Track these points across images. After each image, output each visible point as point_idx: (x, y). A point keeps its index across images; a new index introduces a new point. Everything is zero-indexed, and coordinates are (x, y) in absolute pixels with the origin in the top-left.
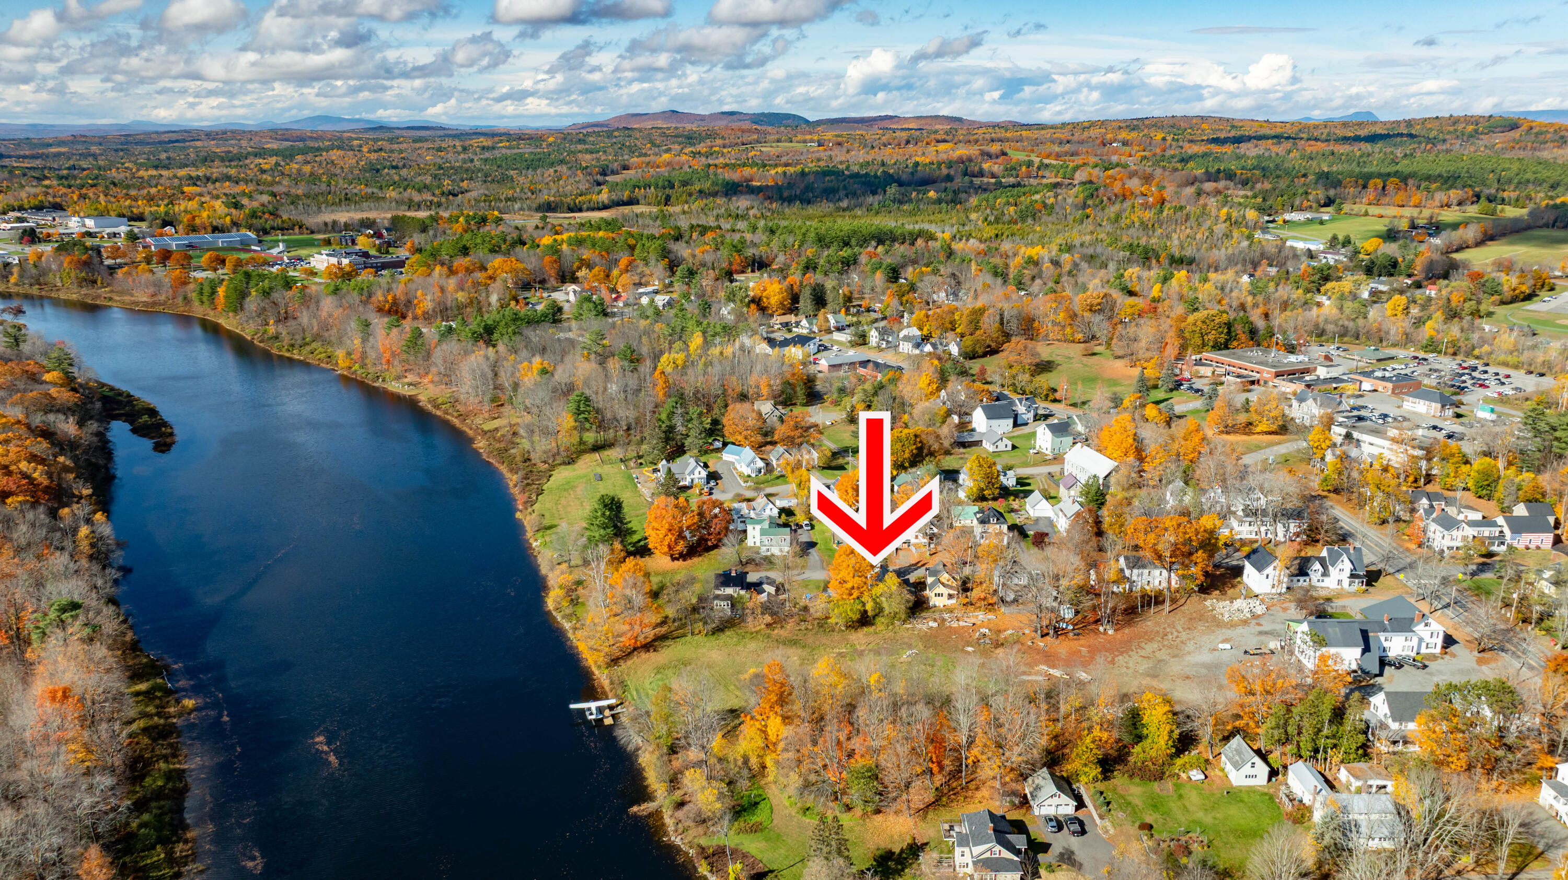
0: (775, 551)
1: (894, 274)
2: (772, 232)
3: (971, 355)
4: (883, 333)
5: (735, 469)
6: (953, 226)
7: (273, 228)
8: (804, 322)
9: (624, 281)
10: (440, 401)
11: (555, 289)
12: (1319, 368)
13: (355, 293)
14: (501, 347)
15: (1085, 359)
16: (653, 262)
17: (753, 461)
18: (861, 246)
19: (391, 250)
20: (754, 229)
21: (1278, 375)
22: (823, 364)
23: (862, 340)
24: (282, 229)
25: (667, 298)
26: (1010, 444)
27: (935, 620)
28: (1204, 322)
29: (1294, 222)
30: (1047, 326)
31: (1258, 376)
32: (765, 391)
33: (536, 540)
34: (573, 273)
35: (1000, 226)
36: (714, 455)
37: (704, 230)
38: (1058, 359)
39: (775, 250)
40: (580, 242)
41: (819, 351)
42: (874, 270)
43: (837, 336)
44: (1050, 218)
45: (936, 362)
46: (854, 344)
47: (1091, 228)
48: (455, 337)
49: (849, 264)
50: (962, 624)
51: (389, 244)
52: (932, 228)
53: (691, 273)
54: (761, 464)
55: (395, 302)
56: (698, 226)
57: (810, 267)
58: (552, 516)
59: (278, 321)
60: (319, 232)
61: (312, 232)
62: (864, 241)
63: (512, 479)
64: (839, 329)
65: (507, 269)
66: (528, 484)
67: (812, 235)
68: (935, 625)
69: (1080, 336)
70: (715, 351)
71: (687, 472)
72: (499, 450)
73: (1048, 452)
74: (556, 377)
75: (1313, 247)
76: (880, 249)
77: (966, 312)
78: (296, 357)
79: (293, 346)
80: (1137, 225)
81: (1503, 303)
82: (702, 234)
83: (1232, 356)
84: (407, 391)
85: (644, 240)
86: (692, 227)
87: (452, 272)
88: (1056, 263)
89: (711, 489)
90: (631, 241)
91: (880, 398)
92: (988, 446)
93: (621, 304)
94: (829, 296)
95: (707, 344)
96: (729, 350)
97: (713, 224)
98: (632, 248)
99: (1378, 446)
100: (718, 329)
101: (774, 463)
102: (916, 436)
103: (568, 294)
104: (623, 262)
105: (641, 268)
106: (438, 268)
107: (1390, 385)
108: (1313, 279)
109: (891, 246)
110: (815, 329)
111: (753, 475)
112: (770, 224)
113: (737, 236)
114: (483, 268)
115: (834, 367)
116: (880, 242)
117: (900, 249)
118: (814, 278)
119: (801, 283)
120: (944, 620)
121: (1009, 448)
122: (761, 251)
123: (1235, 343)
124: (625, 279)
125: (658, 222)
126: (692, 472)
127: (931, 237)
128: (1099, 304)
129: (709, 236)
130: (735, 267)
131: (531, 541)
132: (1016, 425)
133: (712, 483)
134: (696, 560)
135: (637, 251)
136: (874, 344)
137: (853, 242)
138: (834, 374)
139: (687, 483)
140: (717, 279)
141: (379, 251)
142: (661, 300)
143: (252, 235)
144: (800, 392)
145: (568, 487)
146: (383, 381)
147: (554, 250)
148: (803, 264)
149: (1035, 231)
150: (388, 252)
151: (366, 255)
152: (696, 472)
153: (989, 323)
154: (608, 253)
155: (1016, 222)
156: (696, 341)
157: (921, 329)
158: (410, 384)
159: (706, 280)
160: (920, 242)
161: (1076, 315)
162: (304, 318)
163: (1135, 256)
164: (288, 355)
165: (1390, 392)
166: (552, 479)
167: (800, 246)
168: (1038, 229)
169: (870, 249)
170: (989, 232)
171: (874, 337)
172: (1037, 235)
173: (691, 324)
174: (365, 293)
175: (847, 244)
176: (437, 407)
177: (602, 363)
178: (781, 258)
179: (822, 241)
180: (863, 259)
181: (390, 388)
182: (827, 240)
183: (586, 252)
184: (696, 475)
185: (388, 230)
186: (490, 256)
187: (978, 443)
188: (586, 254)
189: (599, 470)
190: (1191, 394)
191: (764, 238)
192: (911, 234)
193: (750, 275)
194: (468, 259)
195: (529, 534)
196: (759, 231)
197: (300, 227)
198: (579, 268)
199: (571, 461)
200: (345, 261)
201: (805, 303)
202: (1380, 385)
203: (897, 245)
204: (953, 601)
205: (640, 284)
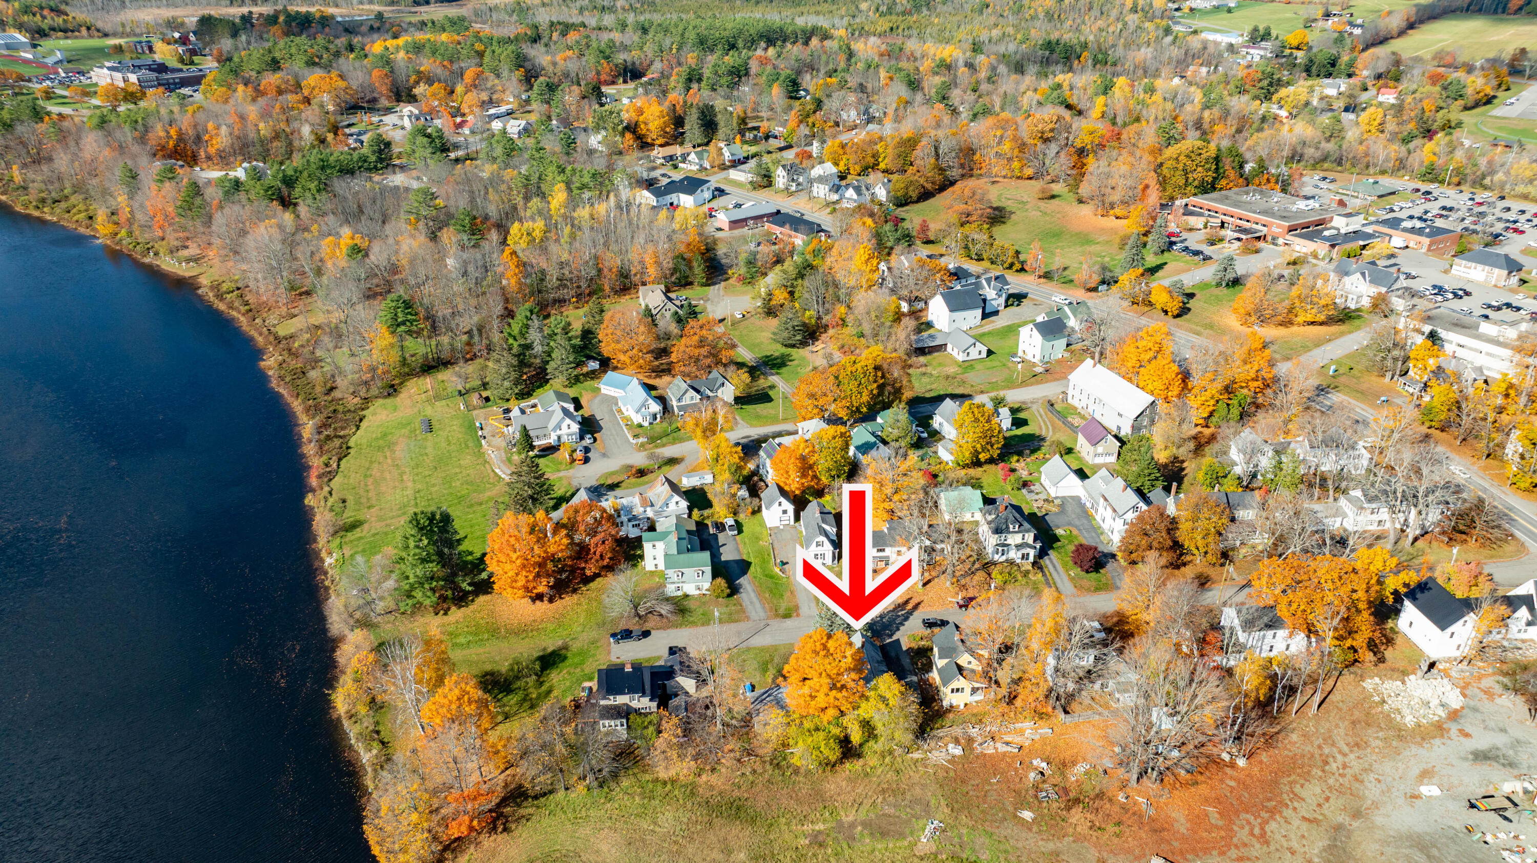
0: (690, 589)
1: (793, 89)
2: (645, 31)
3: (902, 202)
4: (792, 170)
5: (620, 411)
6: (842, 17)
7: (53, 29)
8: (692, 157)
9: (468, 100)
10: (225, 287)
11: (388, 111)
12: (1336, 218)
13: (127, 128)
14: (302, 209)
15: (1042, 204)
16: (505, 74)
17: (644, 405)
18: (749, 49)
19: (196, 59)
20: (624, 26)
21: (1291, 229)
22: (722, 219)
23: (766, 180)
24: (65, 31)
25: (523, 123)
26: (984, 350)
27: (957, 741)
28: (1187, 156)
29: (1200, 10)
30: (988, 158)
31: (1265, 230)
32: (652, 271)
33: (330, 553)
34: (410, 89)
35: (894, 18)
36: (589, 383)
37: (566, 28)
38: (1009, 205)
39: (650, 55)
40: (418, 48)
41: (714, 197)
42: (770, 83)
43: (734, 174)
44: (945, 8)
45: (869, 221)
46: (755, 186)
47: (992, 20)
48: (242, 196)
49: (739, 74)
50: (1002, 748)
51: (193, 52)
52: (823, 22)
53: (552, 88)
54: (655, 407)
55: (181, 138)
56: (559, 23)
57: (693, 78)
58: (358, 503)
59: (24, 166)
60: (115, 35)
61: (106, 35)
62: (752, 43)
63: (308, 427)
64: (736, 163)
65: (326, 88)
66: (328, 438)
67: (691, 35)
68: (958, 751)
69: (1029, 172)
70: (583, 213)
71: (551, 425)
72: (293, 372)
73: (1036, 360)
74: (372, 257)
75: (1233, 41)
76: (771, 51)
77: (892, 143)
78: (48, 217)
79: (43, 201)
80: (1041, 15)
81: (1466, 108)
82: (564, 34)
83: (1223, 200)
84: (184, 270)
85: (495, 46)
86: (552, 24)
87: (259, 93)
88: (970, 66)
89: (587, 450)
90: (479, 47)
91: (806, 283)
92: (955, 352)
93: (466, 131)
94: (720, 119)
95: (573, 202)
96: (601, 208)
97: (577, 19)
98: (481, 54)
99: (1471, 349)
100: (586, 179)
101: (674, 403)
102: (877, 368)
103: (401, 117)
104: (469, 75)
105: (492, 81)
106: (241, 88)
107: (1426, 241)
108: (1260, 85)
109: (782, 47)
110: (707, 165)
111: (646, 424)
112: (642, 18)
113: (605, 36)
114: (298, 86)
115: (736, 224)
116: (771, 42)
117: (794, 50)
118: (701, 95)
119: (685, 102)
120: (970, 740)
121: (984, 355)
122: (632, 56)
123: (1223, 182)
124: (472, 98)
125: (515, 17)
126: (558, 427)
127: (825, 36)
128: (1052, 130)
129: (573, 37)
130: (603, 77)
131: (323, 554)
132: (985, 316)
133: (588, 441)
134: (568, 600)
135: (486, 59)
136: (782, 186)
137: (740, 44)
138: (737, 232)
139: (552, 440)
140: (584, 98)
141: (182, 61)
142: (514, 127)
143: (21, 38)
144: (698, 269)
145: (384, 442)
146: (156, 254)
147: (386, 61)
148: (684, 76)
149: (932, 24)
150: (192, 63)
151: (162, 68)
152: (564, 426)
153: (922, 157)
154: (451, 62)
155: (910, 13)
156: (558, 197)
157: (836, 164)
158: (188, 260)
159: (570, 96)
160: (815, 42)
161: (1024, 144)
162: (62, 161)
163: (1055, 56)
164: (36, 213)
165: (1424, 250)
166: (364, 425)
167: (678, 50)
168: (936, 21)
169: (759, 52)
170: (883, 24)
171: (781, 178)
172: (936, 29)
173: (551, 172)
174: (140, 127)
175: (733, 46)
176: (220, 297)
177: (434, 237)
178: (658, 66)
179: (704, 44)
180: (754, 66)
181: (164, 266)
182: (710, 42)
183: (425, 61)
184: (564, 430)
185: (195, 33)
186: (306, 71)
187: (941, 348)
188: (427, 64)
189: (429, 411)
190: (1188, 257)
191: (636, 38)
192: (804, 31)
193: (623, 87)
194: (278, 75)
195: (322, 541)
196: (629, 29)
197: (88, 29)
198: (417, 83)
199: (392, 390)
200: (133, 78)
201: (692, 126)
202: (1413, 240)
203: (789, 46)
204: (979, 697)
205: (491, 102)
